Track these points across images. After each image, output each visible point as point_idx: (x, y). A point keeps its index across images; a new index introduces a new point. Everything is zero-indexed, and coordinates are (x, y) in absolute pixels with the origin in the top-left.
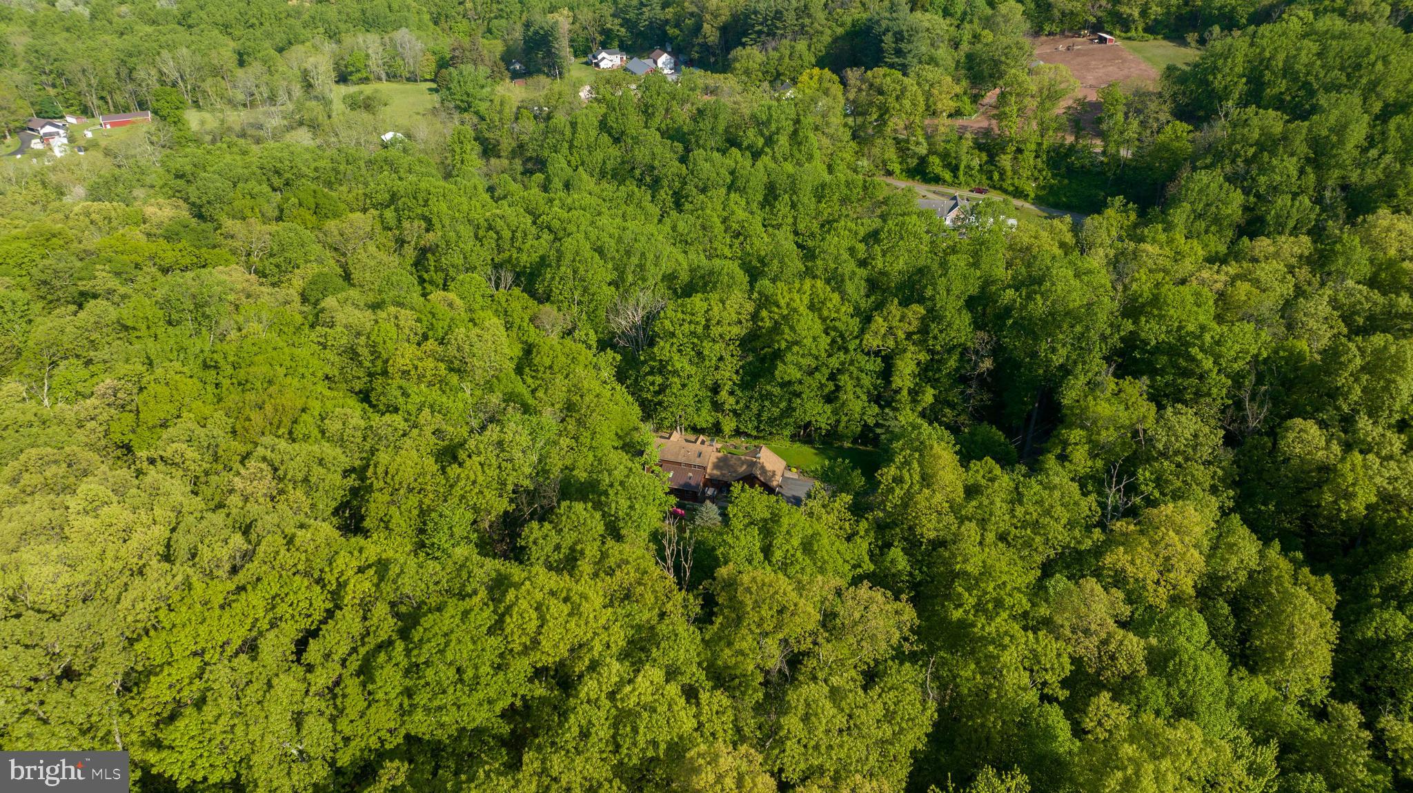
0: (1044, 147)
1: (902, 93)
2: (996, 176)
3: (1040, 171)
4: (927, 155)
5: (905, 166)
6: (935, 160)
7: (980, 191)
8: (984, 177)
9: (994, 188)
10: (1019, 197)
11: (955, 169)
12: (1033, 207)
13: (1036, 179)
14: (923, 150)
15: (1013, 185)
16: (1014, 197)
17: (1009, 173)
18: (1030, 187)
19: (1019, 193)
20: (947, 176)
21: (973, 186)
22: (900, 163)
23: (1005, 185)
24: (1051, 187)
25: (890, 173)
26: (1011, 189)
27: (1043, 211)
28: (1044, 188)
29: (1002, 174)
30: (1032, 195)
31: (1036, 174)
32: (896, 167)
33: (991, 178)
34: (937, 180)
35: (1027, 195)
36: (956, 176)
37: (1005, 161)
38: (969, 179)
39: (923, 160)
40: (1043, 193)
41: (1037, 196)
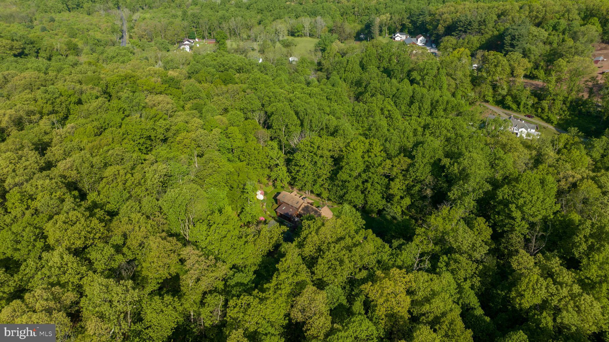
0: (569, 99)
1: (498, 63)
2: (540, 110)
3: (563, 111)
4: (506, 96)
5: (495, 99)
6: (509, 98)
7: (529, 116)
8: (534, 110)
9: (537, 116)
10: (549, 123)
11: (519, 104)
12: (554, 129)
13: (561, 115)
14: (504, 93)
15: (547, 116)
16: (546, 122)
17: (547, 110)
18: (555, 118)
19: (548, 121)
20: (514, 106)
21: (527, 113)
22: (493, 97)
23: (543, 116)
24: (567, 120)
25: (487, 102)
26: (546, 118)
27: (558, 131)
28: (563, 120)
29: (543, 110)
30: (556, 123)
31: (561, 112)
32: (490, 99)
33: (537, 111)
34: (509, 108)
35: (552, 122)
36: (519, 108)
37: (545, 104)
38: (526, 110)
39: (504, 97)
40: (562, 122)
41: (558, 123)
